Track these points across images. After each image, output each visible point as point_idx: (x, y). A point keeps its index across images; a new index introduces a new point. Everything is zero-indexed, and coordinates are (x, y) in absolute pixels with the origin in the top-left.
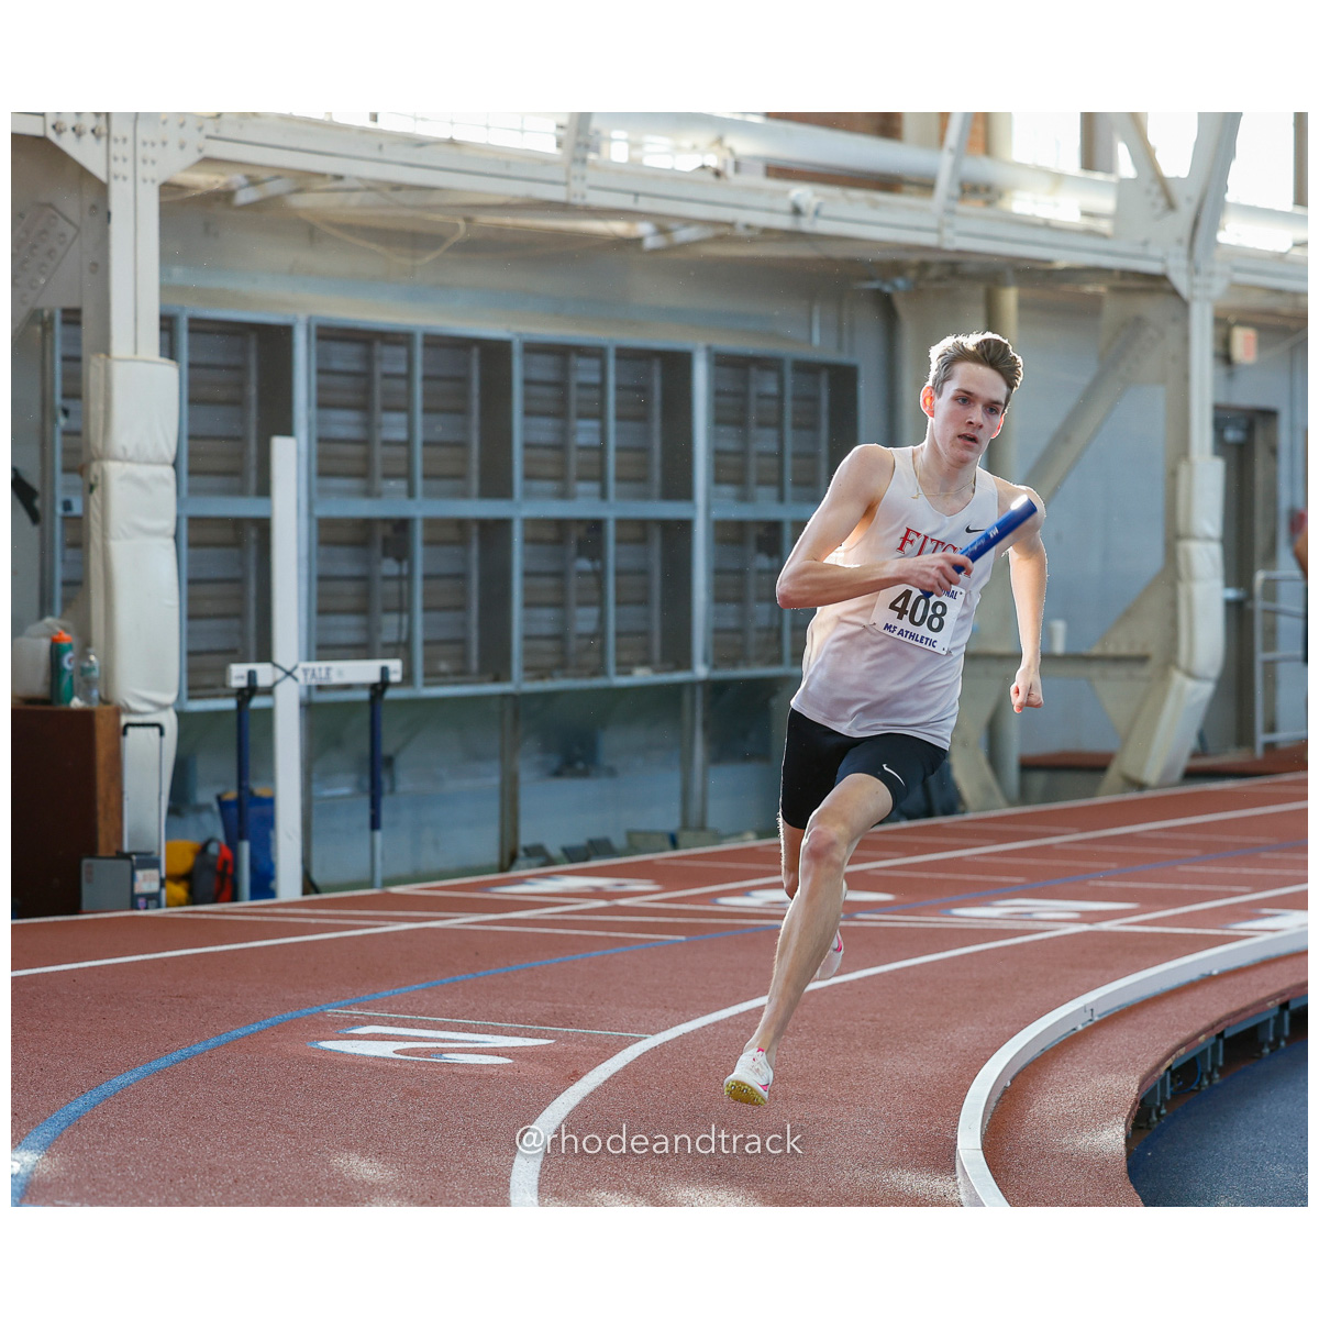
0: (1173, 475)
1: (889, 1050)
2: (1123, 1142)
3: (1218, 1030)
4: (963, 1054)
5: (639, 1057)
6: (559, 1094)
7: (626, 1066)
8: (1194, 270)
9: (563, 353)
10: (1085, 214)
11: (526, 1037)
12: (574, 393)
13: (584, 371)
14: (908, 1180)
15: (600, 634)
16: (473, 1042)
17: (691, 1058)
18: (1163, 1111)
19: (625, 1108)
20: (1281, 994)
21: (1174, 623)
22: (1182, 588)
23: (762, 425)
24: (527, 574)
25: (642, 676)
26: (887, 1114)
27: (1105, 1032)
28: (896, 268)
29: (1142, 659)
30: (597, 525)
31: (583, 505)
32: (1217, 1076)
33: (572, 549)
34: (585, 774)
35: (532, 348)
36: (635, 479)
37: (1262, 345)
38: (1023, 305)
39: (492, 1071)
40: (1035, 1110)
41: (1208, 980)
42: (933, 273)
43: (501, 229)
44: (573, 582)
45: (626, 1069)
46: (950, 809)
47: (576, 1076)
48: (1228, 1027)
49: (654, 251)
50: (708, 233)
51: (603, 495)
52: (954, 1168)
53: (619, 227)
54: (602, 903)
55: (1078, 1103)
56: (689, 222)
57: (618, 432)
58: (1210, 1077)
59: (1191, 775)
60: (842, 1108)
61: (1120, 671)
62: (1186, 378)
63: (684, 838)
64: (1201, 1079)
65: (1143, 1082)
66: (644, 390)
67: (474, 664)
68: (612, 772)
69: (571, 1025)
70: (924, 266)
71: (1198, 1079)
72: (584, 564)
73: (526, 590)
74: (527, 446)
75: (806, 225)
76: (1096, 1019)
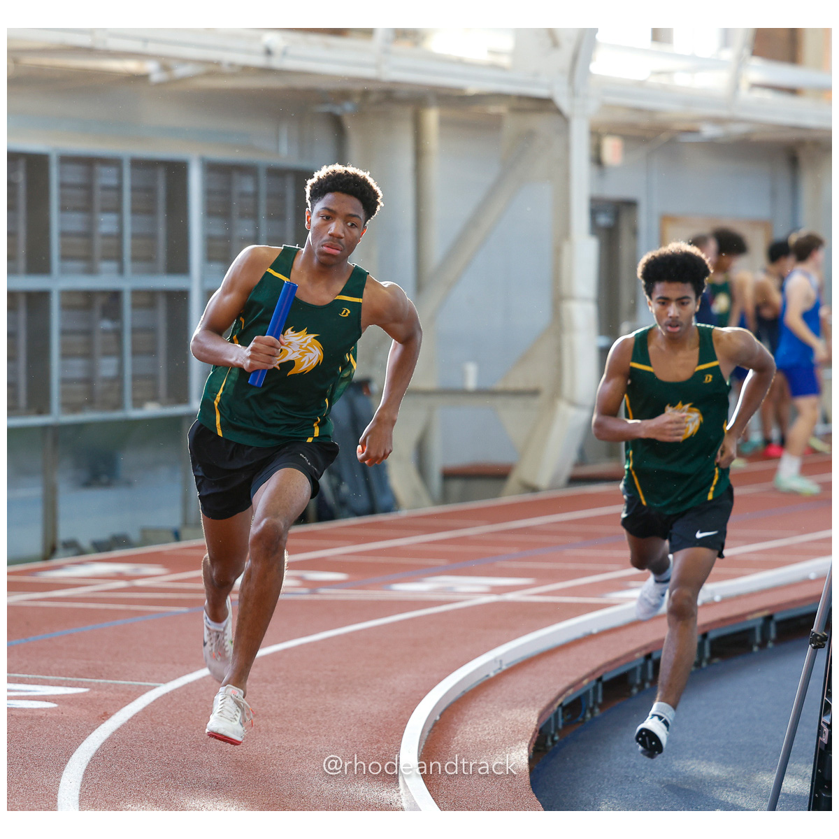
0: (558, 252)
1: (346, 693)
2: (527, 761)
3: (598, 675)
4: (403, 695)
5: (154, 701)
6: (93, 730)
7: (145, 708)
8: (574, 94)
9: (89, 163)
10: (492, 52)
11: (67, 686)
12: (98, 195)
13: (106, 177)
14: (363, 790)
15: (119, 378)
16: (26, 691)
17: (194, 701)
18: (556, 738)
19: (144, 741)
20: (645, 647)
21: (559, 365)
22: (566, 339)
23: (242, 216)
24: (64, 332)
25: (152, 410)
26: (345, 742)
27: (510, 678)
28: (344, 95)
29: (535, 393)
30: (116, 295)
31: (105, 279)
32: (597, 710)
33: (97, 313)
34: (108, 485)
35: (66, 160)
36: (145, 259)
37: (626, 150)
38: (443, 122)
39: (41, 713)
40: (458, 737)
41: (589, 637)
42: (373, 98)
43: (41, 68)
44: (98, 339)
45: (145, 710)
46: (388, 510)
47: (106, 716)
48: (606, 673)
49: (159, 84)
50: (201, 69)
51: (121, 271)
52: (398, 782)
53: (131, 66)
54: (122, 584)
55: (492, 732)
56: (185, 61)
57: (133, 223)
58: (592, 711)
59: (574, 480)
60: (310, 738)
61: (518, 402)
62: (567, 177)
63: (185, 533)
64: (585, 714)
65: (541, 715)
66: (151, 190)
67: (22, 401)
68: (129, 484)
69: (101, 677)
70: (365, 94)
71: (582, 714)
72: (107, 325)
73: (63, 345)
74: (63, 234)
75: (276, 62)
76: (504, 667)
